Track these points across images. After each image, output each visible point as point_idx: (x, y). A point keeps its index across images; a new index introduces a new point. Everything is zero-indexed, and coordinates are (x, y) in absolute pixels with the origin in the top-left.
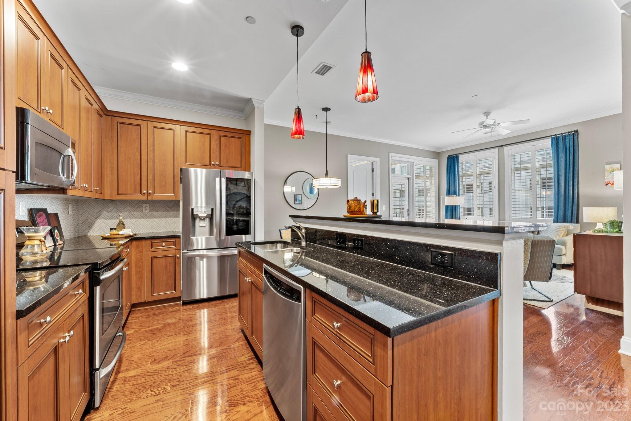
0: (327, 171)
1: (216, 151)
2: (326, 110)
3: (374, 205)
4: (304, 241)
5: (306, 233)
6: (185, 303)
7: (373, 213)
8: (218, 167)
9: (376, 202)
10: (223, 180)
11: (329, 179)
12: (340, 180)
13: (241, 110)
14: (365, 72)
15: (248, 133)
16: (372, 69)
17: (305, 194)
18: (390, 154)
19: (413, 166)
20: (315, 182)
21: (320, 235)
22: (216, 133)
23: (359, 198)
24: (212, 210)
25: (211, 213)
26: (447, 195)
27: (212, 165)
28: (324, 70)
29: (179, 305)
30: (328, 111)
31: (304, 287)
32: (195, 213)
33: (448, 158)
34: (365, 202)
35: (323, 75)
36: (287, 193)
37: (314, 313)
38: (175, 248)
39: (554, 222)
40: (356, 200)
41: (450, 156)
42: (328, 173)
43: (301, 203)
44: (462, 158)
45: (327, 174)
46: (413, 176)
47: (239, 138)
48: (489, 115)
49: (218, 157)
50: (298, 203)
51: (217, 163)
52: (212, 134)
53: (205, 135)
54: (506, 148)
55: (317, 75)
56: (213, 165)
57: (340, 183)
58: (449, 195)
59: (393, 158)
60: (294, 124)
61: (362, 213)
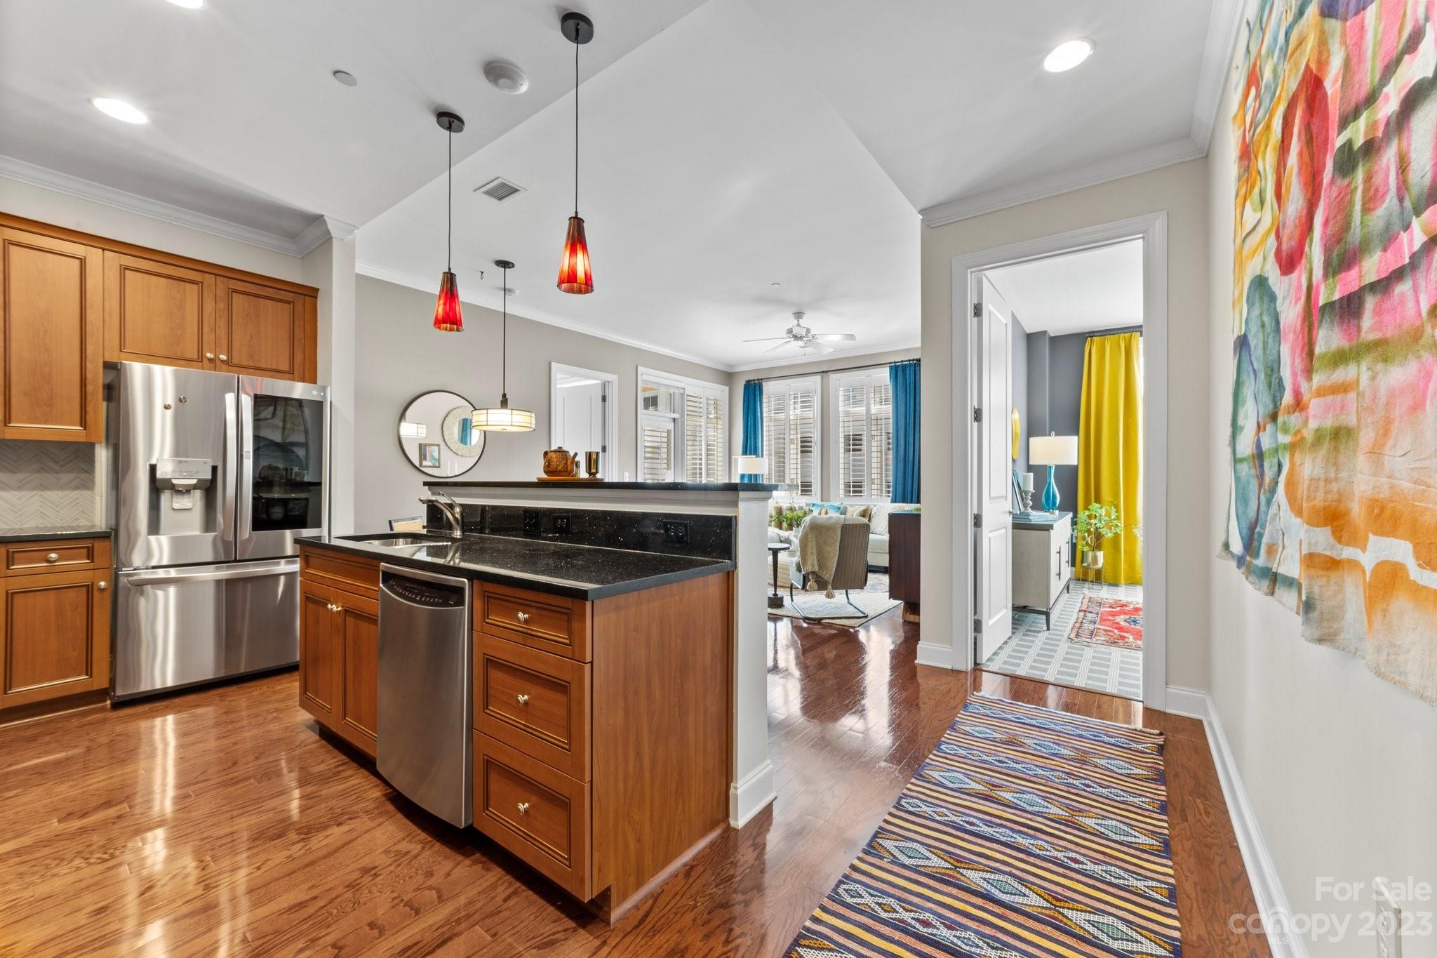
0: (504, 395)
1: (220, 327)
2: (505, 264)
3: (592, 461)
4: (458, 528)
5: (462, 515)
6: (119, 704)
7: (590, 473)
8: (224, 367)
9: (594, 457)
10: (247, 402)
11: (510, 411)
12: (533, 415)
13: (293, 236)
14: (573, 251)
15: (312, 293)
16: (584, 248)
17: (449, 445)
18: (640, 368)
19: (682, 395)
20: (479, 418)
21: (491, 517)
22: (219, 284)
23: (565, 448)
24: (214, 469)
25: (209, 477)
26: (743, 454)
27: (205, 361)
28: (503, 191)
29: (103, 710)
30: (509, 267)
31: (468, 579)
32: (159, 475)
33: (745, 385)
34: (576, 454)
35: (500, 199)
36: (407, 439)
37: (486, 614)
38: (91, 566)
39: (892, 502)
40: (560, 451)
41: (748, 382)
42: (507, 399)
43: (437, 464)
44: (769, 388)
45: (504, 403)
46: (682, 416)
47: (288, 302)
48: (802, 318)
49: (225, 342)
50: (431, 464)
51: (223, 357)
52: (205, 284)
53: (183, 283)
54: (833, 376)
55: (487, 197)
56: (210, 360)
57: (533, 422)
58: (746, 454)
59: (645, 377)
60: (442, 302)
61: (569, 473)
